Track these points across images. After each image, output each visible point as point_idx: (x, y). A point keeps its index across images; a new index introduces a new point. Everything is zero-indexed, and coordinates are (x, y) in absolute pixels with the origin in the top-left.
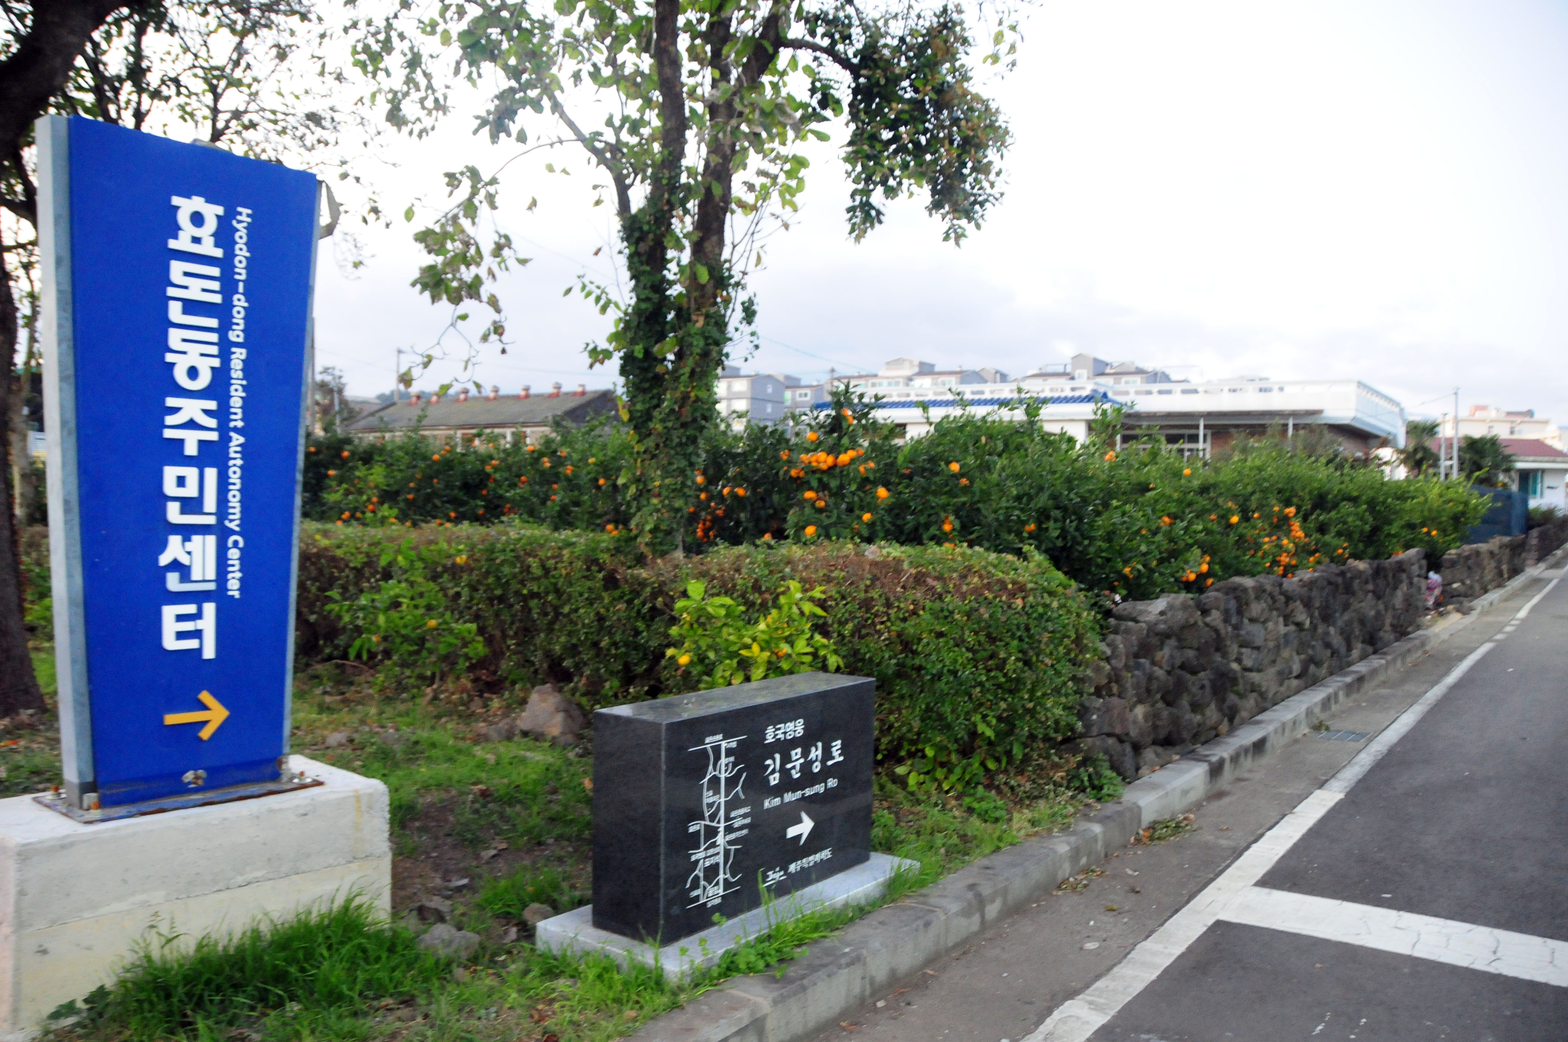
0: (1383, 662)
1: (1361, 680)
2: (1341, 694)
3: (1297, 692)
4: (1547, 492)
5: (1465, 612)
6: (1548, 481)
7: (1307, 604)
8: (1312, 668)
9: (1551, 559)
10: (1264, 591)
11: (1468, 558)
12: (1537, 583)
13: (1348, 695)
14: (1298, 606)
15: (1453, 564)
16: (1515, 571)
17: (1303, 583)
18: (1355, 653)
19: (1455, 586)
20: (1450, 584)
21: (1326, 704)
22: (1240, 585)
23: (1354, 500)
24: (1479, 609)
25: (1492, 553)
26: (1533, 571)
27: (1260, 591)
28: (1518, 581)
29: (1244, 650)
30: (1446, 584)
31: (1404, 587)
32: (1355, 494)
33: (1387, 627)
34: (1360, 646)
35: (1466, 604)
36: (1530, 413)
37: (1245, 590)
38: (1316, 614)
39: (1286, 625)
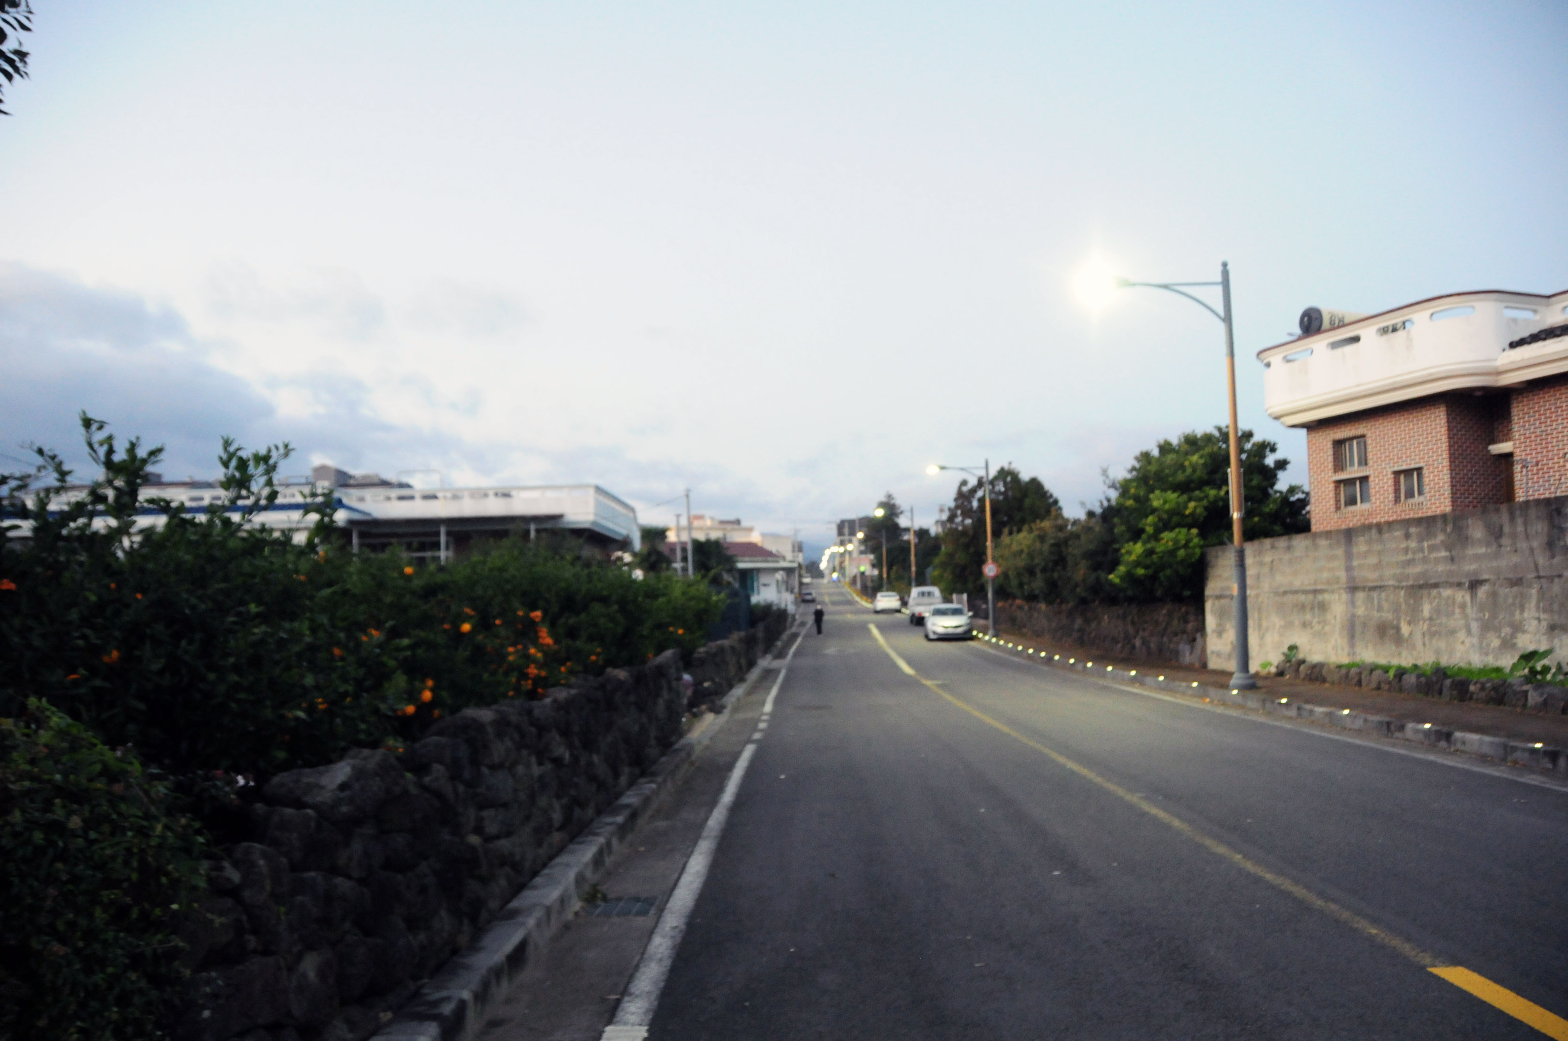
0: (654, 786)
1: (634, 816)
2: (615, 842)
3: (560, 850)
4: (762, 589)
5: (717, 710)
6: (763, 579)
7: (565, 733)
8: (577, 811)
9: (775, 651)
10: (508, 724)
11: (715, 655)
12: (769, 675)
13: (622, 838)
14: (555, 737)
15: (702, 662)
16: (751, 664)
17: (559, 706)
18: (623, 780)
19: (706, 684)
20: (701, 683)
21: (598, 861)
22: (474, 720)
23: (604, 600)
24: (729, 707)
25: (733, 648)
26: (765, 662)
27: (502, 725)
28: (754, 675)
29: (485, 813)
30: (697, 684)
31: (665, 695)
32: (605, 593)
33: (653, 742)
34: (626, 770)
35: (719, 703)
36: (738, 522)
37: (480, 727)
38: (577, 742)
39: (540, 764)
